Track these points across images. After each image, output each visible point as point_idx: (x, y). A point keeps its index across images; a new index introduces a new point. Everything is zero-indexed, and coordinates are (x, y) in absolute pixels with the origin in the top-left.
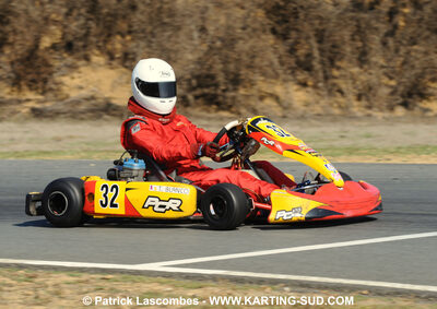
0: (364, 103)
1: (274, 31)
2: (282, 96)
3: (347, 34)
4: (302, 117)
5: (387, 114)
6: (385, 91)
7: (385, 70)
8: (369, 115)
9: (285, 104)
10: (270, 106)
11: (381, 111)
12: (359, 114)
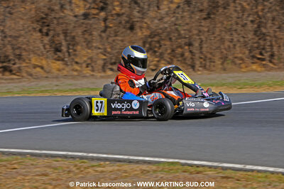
0: (90, 68)
1: (40, 31)
2: (45, 66)
3: (79, 31)
4: (57, 77)
5: (103, 74)
6: (101, 62)
7: (100, 51)
8: (93, 75)
9: (48, 70)
10: (39, 72)
11: (99, 73)
12: (88, 75)
